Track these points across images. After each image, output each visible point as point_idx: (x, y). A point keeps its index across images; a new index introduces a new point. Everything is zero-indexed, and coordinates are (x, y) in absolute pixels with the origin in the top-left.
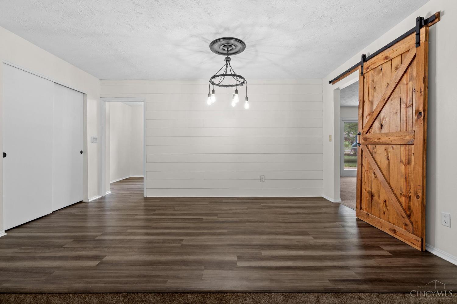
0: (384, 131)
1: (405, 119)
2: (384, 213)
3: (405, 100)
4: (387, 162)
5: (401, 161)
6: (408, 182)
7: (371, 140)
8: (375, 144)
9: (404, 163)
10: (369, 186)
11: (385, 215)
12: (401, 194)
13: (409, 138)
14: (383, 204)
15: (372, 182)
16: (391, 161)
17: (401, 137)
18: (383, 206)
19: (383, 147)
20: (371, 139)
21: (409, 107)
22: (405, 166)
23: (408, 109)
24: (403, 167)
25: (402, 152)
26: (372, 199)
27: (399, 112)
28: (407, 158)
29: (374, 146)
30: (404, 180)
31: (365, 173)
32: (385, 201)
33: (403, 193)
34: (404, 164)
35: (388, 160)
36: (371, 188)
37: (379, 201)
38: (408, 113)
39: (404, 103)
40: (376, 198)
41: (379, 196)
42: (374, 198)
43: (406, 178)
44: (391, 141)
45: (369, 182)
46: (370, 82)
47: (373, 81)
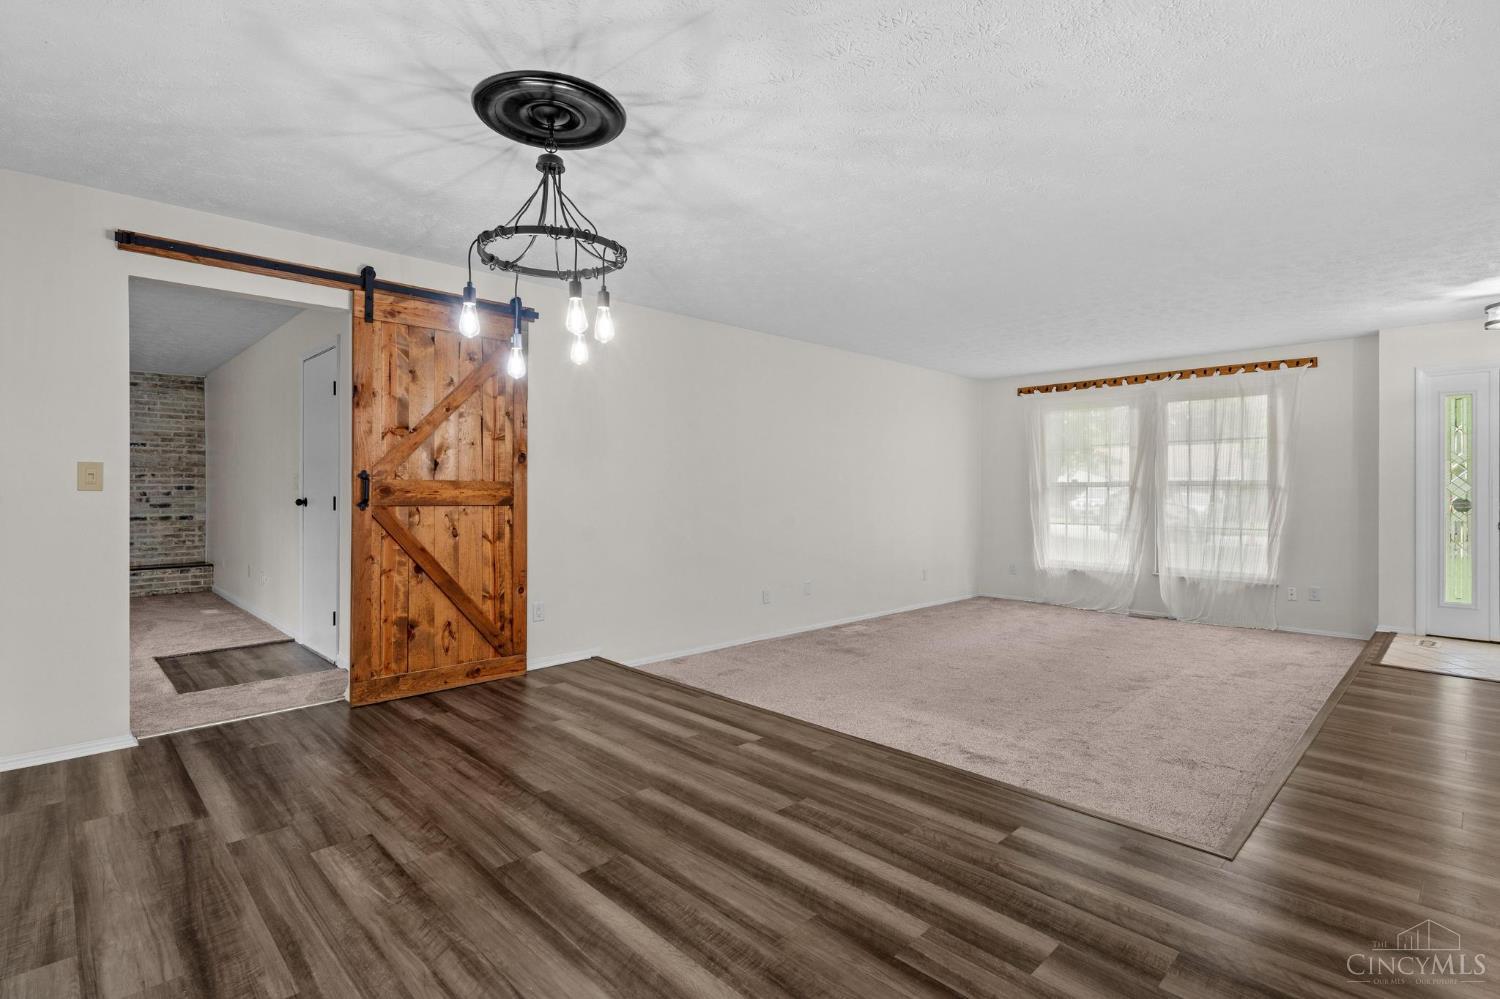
0: (440, 476)
1: (491, 458)
2: (447, 650)
3: (490, 424)
4: (451, 541)
5: (485, 536)
6: (497, 570)
7: (409, 495)
8: (415, 504)
9: (491, 537)
10: (399, 606)
11: (450, 653)
12: (484, 597)
13: (505, 495)
14: (444, 631)
15: (407, 595)
16: (462, 538)
17: (490, 492)
18: (443, 638)
19: (442, 511)
20: (408, 492)
21: (498, 439)
22: (493, 543)
23: (497, 442)
24: (488, 546)
25: (485, 520)
26: (411, 636)
27: (479, 442)
28: (496, 532)
29: (414, 509)
30: (491, 569)
31: (383, 578)
32: (449, 624)
33: (488, 593)
34: (490, 541)
35: (455, 536)
36: (406, 608)
37: (432, 631)
38: (497, 451)
39: (489, 430)
40: (423, 628)
41: (431, 621)
42: (416, 631)
43: (494, 565)
44: (468, 498)
45: (397, 595)
46: (396, 351)
47: (406, 353)
